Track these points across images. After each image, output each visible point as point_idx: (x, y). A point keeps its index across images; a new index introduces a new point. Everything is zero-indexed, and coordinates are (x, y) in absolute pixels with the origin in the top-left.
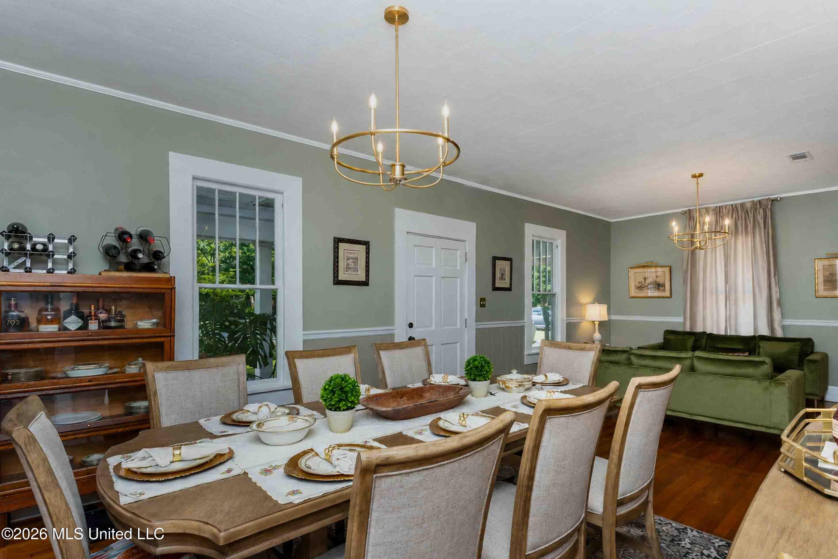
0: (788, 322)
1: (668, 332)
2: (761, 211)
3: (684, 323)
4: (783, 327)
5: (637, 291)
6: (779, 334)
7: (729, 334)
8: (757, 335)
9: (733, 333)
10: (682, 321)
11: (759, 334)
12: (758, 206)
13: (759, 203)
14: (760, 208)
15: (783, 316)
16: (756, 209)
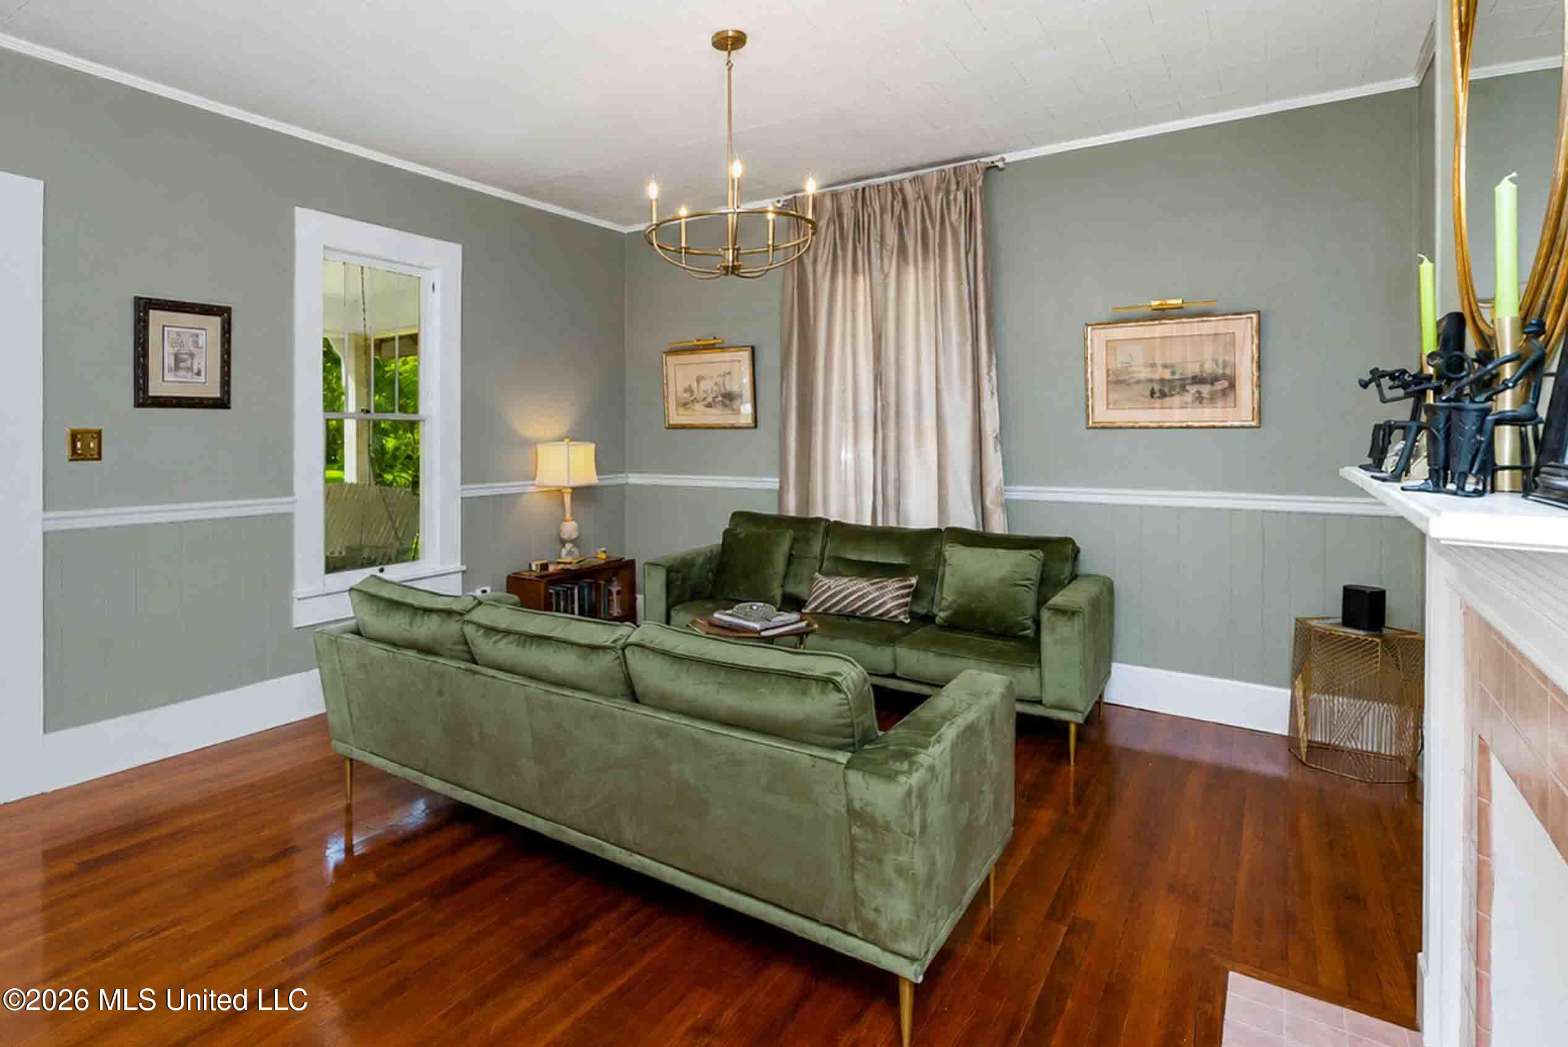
0: (1019, 493)
1: (740, 517)
2: (960, 196)
3: (781, 493)
4: (1007, 506)
5: (681, 411)
6: (998, 526)
7: (880, 524)
8: (943, 529)
9: (893, 523)
10: (777, 486)
11: (951, 525)
12: (953, 187)
13: (955, 173)
14: (957, 189)
15: (1009, 479)
16: (948, 192)
